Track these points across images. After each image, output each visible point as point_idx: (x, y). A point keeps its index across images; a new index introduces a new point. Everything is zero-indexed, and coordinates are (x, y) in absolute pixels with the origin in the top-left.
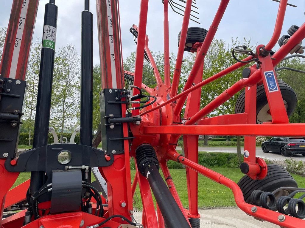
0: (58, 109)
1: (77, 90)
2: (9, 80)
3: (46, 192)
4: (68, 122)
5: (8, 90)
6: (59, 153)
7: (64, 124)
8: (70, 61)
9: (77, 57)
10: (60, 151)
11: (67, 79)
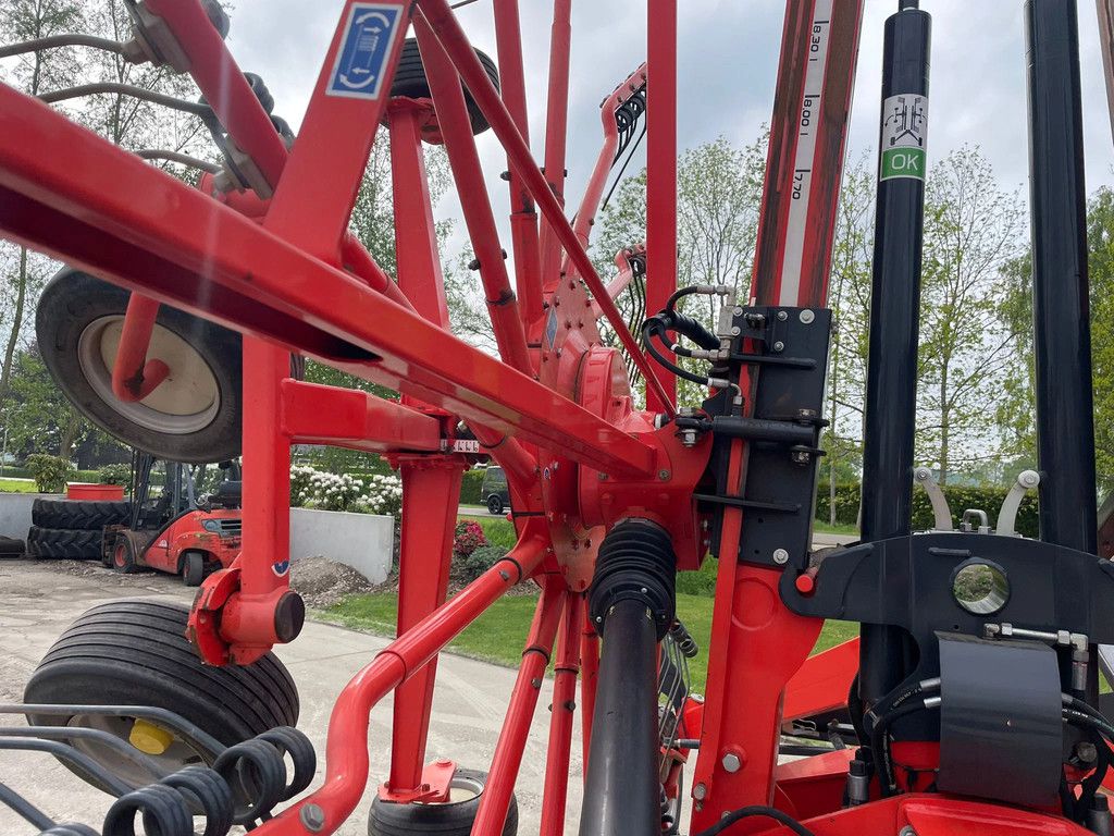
0: (926, 395)
1: (994, 318)
2: (781, 314)
3: (918, 710)
4: (966, 444)
5: (779, 345)
6: (956, 569)
7: (951, 453)
8: (964, 210)
9: (992, 188)
10: (960, 560)
11: (954, 283)
